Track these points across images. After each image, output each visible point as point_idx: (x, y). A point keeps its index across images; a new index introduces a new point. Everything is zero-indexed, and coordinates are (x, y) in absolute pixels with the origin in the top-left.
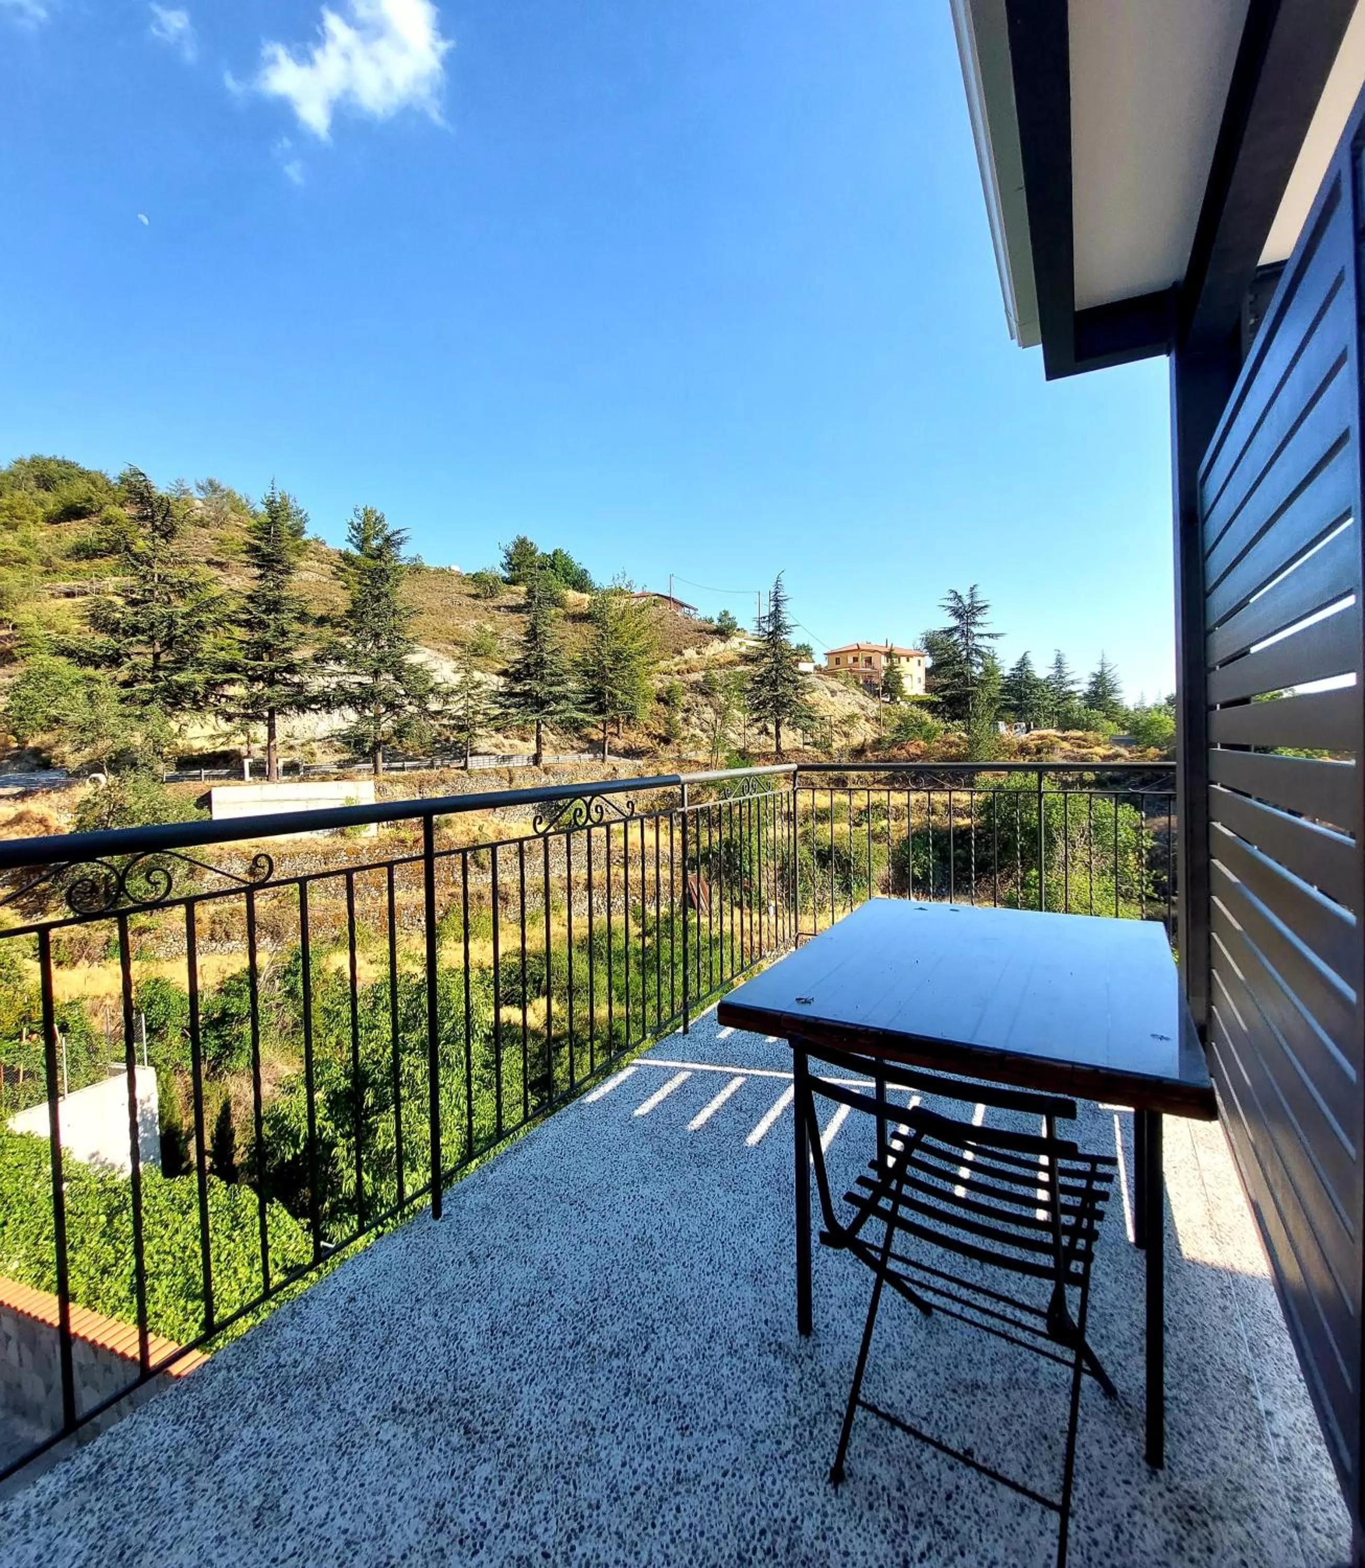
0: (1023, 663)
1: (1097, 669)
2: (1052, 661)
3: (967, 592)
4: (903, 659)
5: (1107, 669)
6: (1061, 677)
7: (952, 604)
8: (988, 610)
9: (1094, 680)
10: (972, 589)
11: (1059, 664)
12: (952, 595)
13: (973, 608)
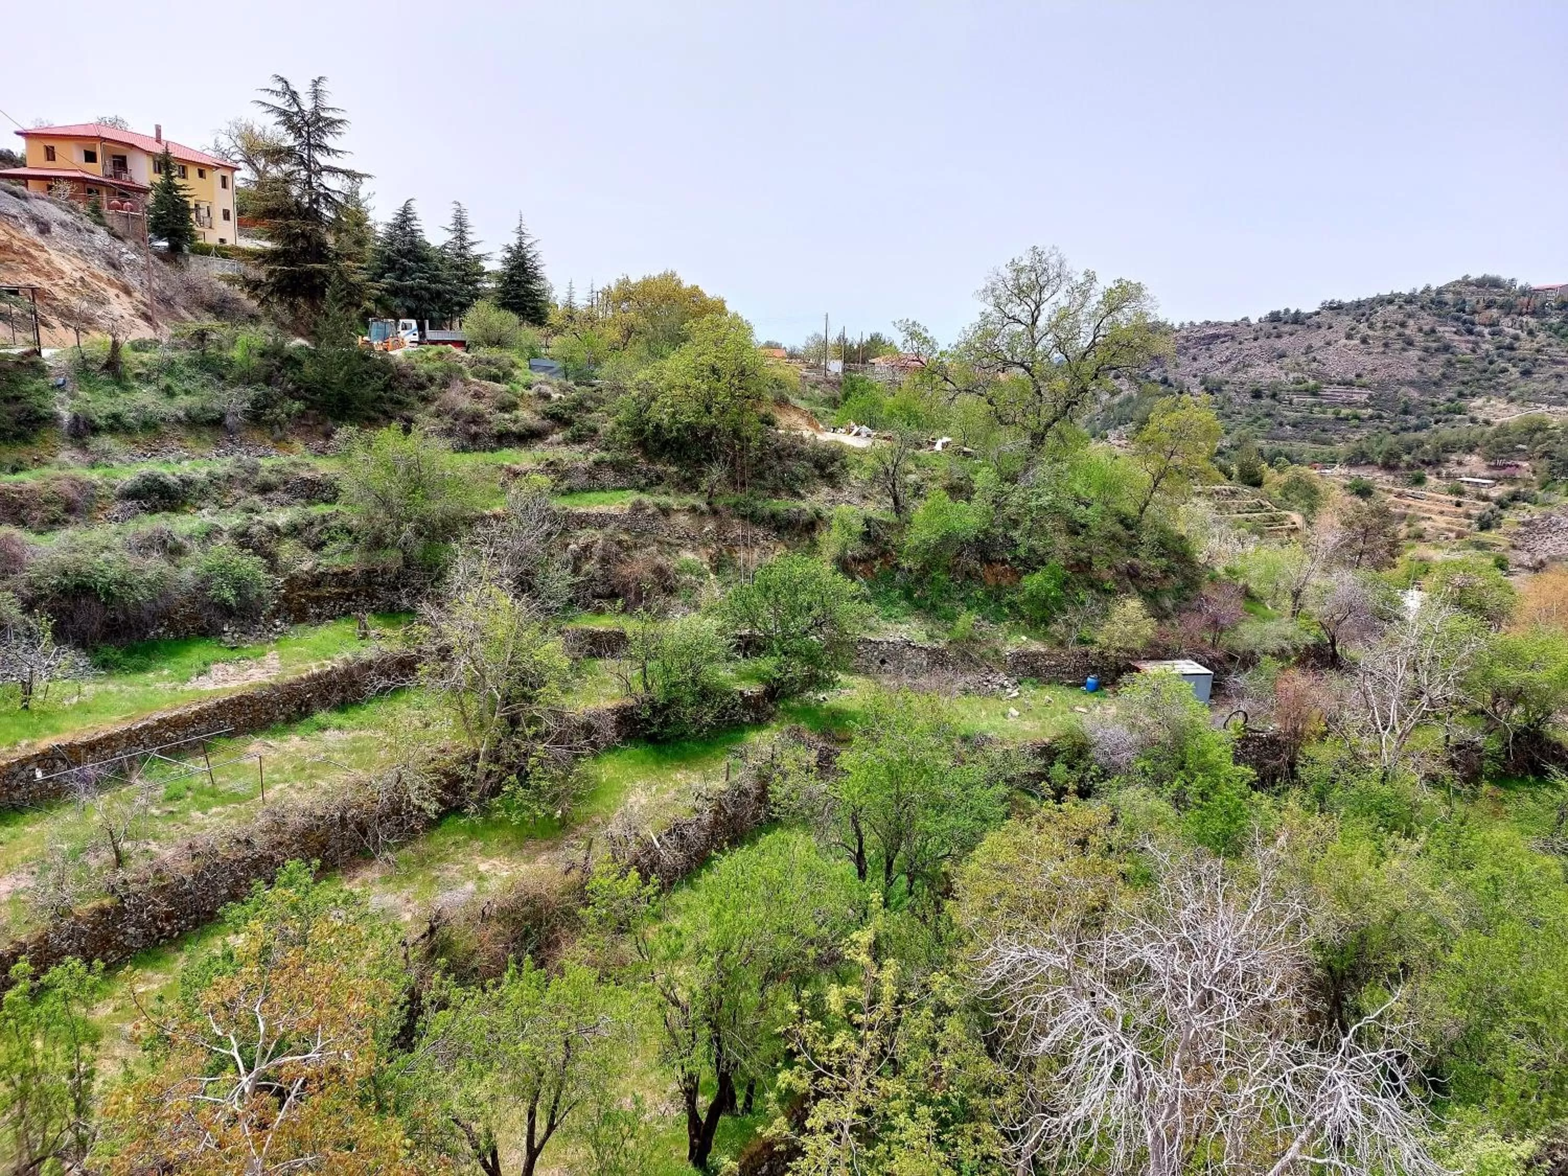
0: (405, 217)
1: (513, 242)
2: (449, 222)
3: (309, 88)
4: (192, 172)
5: (527, 242)
6: (463, 247)
7: (281, 102)
8: (343, 128)
9: (508, 255)
10: (316, 83)
11: (460, 226)
12: (279, 87)
13: (319, 119)
